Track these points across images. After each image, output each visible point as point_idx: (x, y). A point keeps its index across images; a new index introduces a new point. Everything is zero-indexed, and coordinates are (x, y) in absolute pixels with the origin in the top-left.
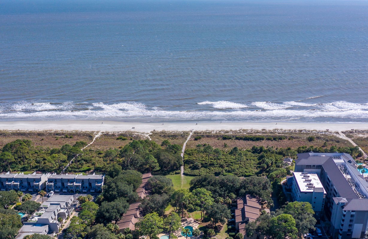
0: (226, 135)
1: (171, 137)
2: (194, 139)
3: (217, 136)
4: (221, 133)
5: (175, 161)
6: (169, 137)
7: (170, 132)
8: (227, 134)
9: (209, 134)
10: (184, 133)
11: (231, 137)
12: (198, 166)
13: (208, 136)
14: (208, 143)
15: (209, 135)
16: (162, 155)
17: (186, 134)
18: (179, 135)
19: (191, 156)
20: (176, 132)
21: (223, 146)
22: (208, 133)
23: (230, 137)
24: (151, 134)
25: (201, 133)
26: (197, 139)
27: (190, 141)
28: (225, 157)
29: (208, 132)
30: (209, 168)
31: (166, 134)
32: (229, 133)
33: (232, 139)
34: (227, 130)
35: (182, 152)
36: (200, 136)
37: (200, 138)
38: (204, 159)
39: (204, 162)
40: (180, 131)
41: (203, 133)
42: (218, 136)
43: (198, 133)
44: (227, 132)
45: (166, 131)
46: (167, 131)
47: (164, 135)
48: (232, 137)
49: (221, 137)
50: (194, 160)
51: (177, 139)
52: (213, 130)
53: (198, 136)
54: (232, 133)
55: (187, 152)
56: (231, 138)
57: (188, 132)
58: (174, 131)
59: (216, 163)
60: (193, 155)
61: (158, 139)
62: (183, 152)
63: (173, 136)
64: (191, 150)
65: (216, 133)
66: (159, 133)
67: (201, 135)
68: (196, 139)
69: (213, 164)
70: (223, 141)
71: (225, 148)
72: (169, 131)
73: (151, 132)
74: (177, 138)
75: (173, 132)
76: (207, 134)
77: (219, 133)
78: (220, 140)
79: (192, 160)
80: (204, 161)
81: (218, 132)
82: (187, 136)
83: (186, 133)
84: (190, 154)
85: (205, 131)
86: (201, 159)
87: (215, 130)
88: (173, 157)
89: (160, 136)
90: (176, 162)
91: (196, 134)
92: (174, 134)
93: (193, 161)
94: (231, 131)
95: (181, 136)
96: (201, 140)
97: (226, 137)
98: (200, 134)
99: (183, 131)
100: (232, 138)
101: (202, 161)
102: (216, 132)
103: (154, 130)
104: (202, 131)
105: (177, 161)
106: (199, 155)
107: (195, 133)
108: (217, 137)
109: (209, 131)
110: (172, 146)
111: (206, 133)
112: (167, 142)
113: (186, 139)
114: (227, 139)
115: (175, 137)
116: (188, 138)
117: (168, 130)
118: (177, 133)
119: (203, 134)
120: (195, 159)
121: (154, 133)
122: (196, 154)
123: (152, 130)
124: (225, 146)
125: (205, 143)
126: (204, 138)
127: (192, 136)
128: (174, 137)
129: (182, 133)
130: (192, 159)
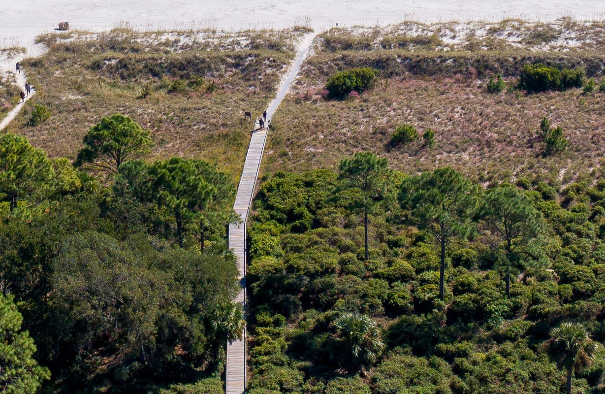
0: (538, 61)
1: (167, 79)
2: (321, 85)
3: (482, 67)
4: (502, 44)
5: (174, 313)
6: (155, 74)
7: (164, 38)
8: (546, 48)
9: (424, 53)
10: (256, 47)
11: (578, 76)
12: (366, 345)
13: (417, 68)
14: (421, 115)
15: (425, 60)
16: (70, 258)
17: (265, 53)
18: (223, 61)
19: (304, 237)
20: (200, 38)
21: (530, 144)
22: (418, 41)
23: (572, 73)
24: (36, 52)
25: (368, 47)
26: (348, 90)
27: (298, 101)
28: (566, 242)
29: (415, 35)
30: (449, 357)
31: (135, 50)
32: (560, 42)
33: (589, 89)
34: (544, 21)
35: (236, 218)
36: (365, 63)
37: (364, 85)
38: (407, 265)
39: (403, 292)
40: (227, 29)
41: (385, 45)
42: (486, 67)
43: (348, 46)
44: (543, 35)
45: (135, 35)
46: (143, 30)
47: (120, 62)
48: (582, 69)
49: (507, 75)
50: (328, 271)
51: (210, 89)
52: (446, 19)
53: (350, 64)
54: (579, 39)
55: (275, 200)
56: (576, 83)
57: (284, 35)
58: (190, 33)
59: (498, 305)
60: (317, 224)
61: (79, 88)
62: (244, 217)
63: (182, 67)
64: (308, 184)
65: (472, 46)
66: (90, 45)
67: (372, 55)
68: (336, 92)
69: (481, 314)
70: (529, 100)
71: (550, 161)
72: (159, 33)
73: (40, 40)
74: (207, 80)
75: (184, 40)
76: (412, 51)
77: (491, 46)
78: (503, 95)
79: (312, 276)
80: (405, 278)
81: (481, 34)
82: (277, 65)
83: (273, 46)
84: (300, 216)
85: (397, 29)
86: (383, 269)
87: (463, 19)
88: (158, 276)
89: (96, 66)
90: (183, 320)
91: (339, 55)
92: (189, 55)
93: (318, 281)
94: (570, 25)
95: (236, 66)
96: (372, 96)
97: (542, 77)
98: (362, 54)
99: (247, 34)
100: (586, 80)
101: (390, 279)
102: (471, 35)
103: (63, 26)
104: (376, 33)
105: (191, 311)
106: (366, 221)
107: (329, 43)
108: (480, 75)
109: (425, 28)
110: (153, 171)
111: (403, 44)
112: (124, 134)
113: (269, 89)
114: (553, 86)
115: (194, 77)
116: (285, 86)
117: (155, 28)
118: (207, 45)
119: (384, 53)
120: (333, 260)
121: (56, 49)
122: (339, 215)
123: (51, 29)
124: (551, 143)
125: (400, 123)
126: (394, 82)
127: (311, 69)
128: (188, 77)
129: (244, 43)
130: (312, 267)
